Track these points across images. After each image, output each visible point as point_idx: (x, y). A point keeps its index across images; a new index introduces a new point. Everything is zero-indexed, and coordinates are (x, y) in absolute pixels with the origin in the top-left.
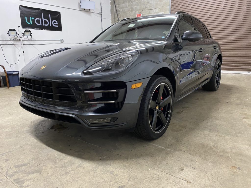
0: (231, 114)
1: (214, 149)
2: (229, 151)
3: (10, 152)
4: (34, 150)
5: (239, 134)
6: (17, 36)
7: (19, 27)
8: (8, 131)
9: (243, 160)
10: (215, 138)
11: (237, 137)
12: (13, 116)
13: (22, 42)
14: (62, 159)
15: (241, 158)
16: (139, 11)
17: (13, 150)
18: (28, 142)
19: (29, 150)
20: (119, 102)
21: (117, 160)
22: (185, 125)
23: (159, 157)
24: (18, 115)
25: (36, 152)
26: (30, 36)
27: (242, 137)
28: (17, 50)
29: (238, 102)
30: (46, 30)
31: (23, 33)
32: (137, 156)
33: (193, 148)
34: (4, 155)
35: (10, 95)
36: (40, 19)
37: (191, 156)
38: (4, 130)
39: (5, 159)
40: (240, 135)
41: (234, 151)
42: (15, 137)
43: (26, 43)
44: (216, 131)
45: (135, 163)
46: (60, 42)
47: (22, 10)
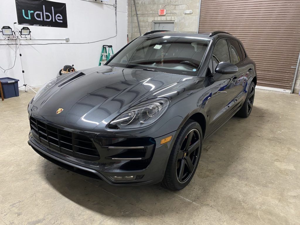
0: (262, 154)
1: (243, 204)
2: (259, 207)
3: (20, 202)
4: (47, 200)
5: (269, 183)
6: (13, 35)
7: (15, 23)
8: (13, 170)
9: (271, 220)
10: (244, 189)
11: (267, 188)
12: (16, 146)
13: (18, 42)
14: (81, 215)
15: (270, 217)
16: (162, 5)
17: (24, 199)
18: (39, 187)
19: (42, 200)
20: (146, 160)
21: (141, 217)
22: (212, 169)
23: (186, 214)
24: (22, 146)
25: (51, 203)
26: (29, 35)
27: (272, 188)
28: (13, 52)
29: (271, 136)
30: (48, 26)
31: (20, 32)
32: (162, 212)
33: (221, 202)
34: (15, 206)
35: (6, 112)
36: (41, 12)
37: (219, 213)
38: (8, 168)
39: (16, 212)
40: (270, 185)
41: (264, 208)
42: (23, 180)
43: (23, 42)
44: (246, 179)
45: (160, 221)
46: (65, 42)
47: (18, 1)
